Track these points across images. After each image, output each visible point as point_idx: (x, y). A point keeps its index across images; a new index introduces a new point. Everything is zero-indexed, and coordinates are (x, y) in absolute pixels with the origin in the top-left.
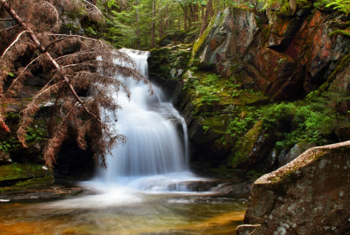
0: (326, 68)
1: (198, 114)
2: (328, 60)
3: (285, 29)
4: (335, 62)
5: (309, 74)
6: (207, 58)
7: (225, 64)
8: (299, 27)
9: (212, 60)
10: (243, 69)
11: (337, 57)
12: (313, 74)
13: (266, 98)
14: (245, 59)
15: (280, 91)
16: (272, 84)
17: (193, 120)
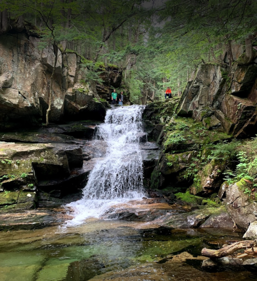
10: (213, 114)
13: (229, 137)
14: (214, 106)
15: (241, 131)
16: (233, 125)
17: (162, 156)
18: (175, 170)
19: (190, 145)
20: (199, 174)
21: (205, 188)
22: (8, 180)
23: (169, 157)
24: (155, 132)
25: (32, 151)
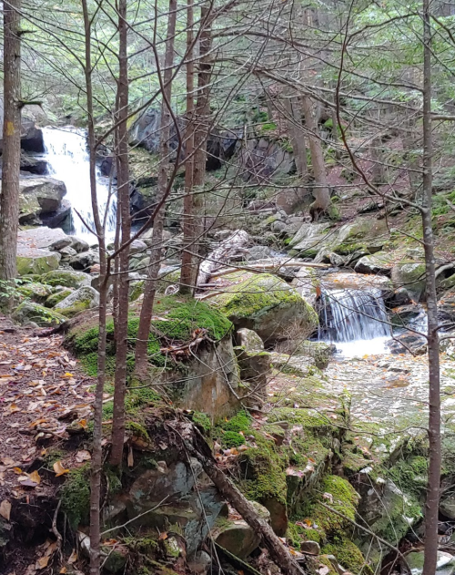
0: (233, 145)
1: (137, 186)
2: (234, 139)
4: (240, 140)
5: (222, 149)
6: (139, 136)
7: (155, 142)
9: (144, 137)
12: (225, 150)
17: (134, 191)
22: (24, 215)
23: (142, 191)
24: (106, 164)
25: (36, 186)
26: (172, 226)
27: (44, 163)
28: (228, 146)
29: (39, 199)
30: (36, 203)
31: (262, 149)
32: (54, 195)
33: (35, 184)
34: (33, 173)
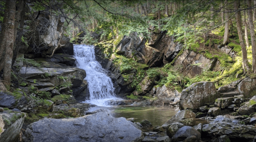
0: (173, 54)
1: (122, 74)
2: (173, 51)
3: (156, 38)
4: (176, 52)
5: (165, 56)
6: (122, 49)
7: (130, 52)
8: (161, 37)
9: (124, 50)
10: (137, 54)
11: (177, 50)
12: (167, 57)
13: (148, 66)
14: (138, 50)
15: (153, 63)
16: (150, 60)
17: (120, 76)
18: (128, 83)
19: (131, 70)
20: (140, 84)
21: (145, 91)
22: (63, 88)
23: (124, 76)
24: (104, 62)
25: (70, 72)
26: (139, 95)
27: (74, 60)
28: (169, 55)
29: (72, 79)
30: (70, 82)
31: (192, 57)
32: (80, 77)
33: (70, 71)
34: (67, 65)
